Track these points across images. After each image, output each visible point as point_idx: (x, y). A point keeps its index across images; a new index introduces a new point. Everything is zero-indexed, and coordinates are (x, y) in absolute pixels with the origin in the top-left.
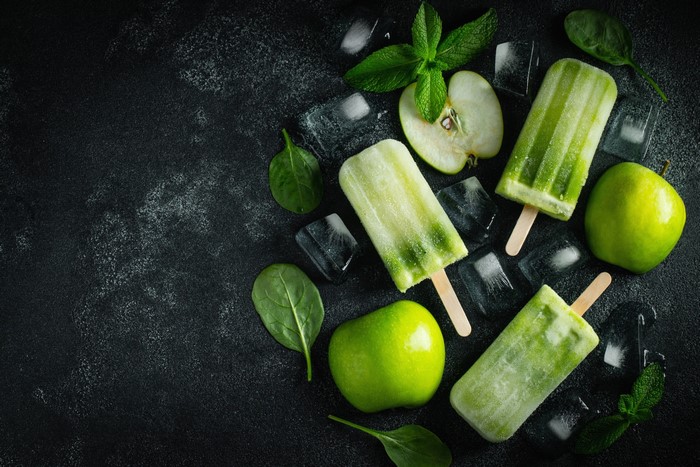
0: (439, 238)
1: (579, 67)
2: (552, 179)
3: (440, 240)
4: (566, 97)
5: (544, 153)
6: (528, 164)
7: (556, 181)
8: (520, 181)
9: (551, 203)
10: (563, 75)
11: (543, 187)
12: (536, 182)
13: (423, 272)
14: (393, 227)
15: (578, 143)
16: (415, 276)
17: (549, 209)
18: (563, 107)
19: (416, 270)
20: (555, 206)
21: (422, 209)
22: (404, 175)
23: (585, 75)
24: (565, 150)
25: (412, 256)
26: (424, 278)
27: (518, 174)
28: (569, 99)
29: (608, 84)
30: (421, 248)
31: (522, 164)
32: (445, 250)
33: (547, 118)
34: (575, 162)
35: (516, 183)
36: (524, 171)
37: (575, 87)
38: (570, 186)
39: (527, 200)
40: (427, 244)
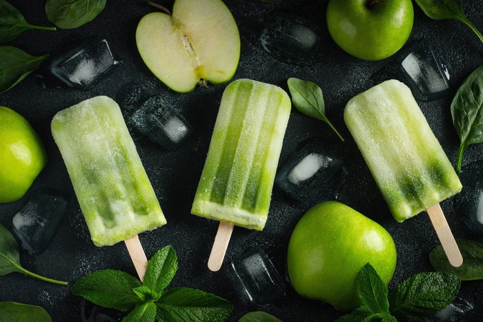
0: (437, 174)
1: (251, 86)
2: (241, 195)
3: (438, 175)
4: (243, 116)
5: (230, 171)
6: (216, 183)
7: (245, 196)
8: (211, 200)
9: (243, 217)
10: (238, 95)
11: (234, 203)
12: (226, 199)
13: (421, 205)
14: (395, 161)
15: (261, 157)
16: (413, 208)
17: (242, 222)
18: (242, 125)
19: (414, 203)
20: (248, 219)
21: (421, 146)
22: (407, 114)
23: (258, 92)
24: (249, 165)
25: (412, 190)
26: (422, 210)
27: (209, 195)
28: (247, 117)
29: (281, 97)
30: (420, 183)
31: (211, 184)
32: (442, 185)
33: (228, 138)
34: (261, 176)
35: (207, 203)
36: (213, 191)
37: (250, 105)
38: (259, 198)
39: (220, 217)
40: (426, 180)
